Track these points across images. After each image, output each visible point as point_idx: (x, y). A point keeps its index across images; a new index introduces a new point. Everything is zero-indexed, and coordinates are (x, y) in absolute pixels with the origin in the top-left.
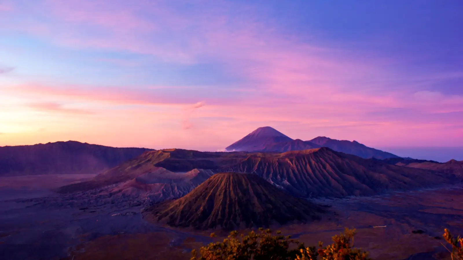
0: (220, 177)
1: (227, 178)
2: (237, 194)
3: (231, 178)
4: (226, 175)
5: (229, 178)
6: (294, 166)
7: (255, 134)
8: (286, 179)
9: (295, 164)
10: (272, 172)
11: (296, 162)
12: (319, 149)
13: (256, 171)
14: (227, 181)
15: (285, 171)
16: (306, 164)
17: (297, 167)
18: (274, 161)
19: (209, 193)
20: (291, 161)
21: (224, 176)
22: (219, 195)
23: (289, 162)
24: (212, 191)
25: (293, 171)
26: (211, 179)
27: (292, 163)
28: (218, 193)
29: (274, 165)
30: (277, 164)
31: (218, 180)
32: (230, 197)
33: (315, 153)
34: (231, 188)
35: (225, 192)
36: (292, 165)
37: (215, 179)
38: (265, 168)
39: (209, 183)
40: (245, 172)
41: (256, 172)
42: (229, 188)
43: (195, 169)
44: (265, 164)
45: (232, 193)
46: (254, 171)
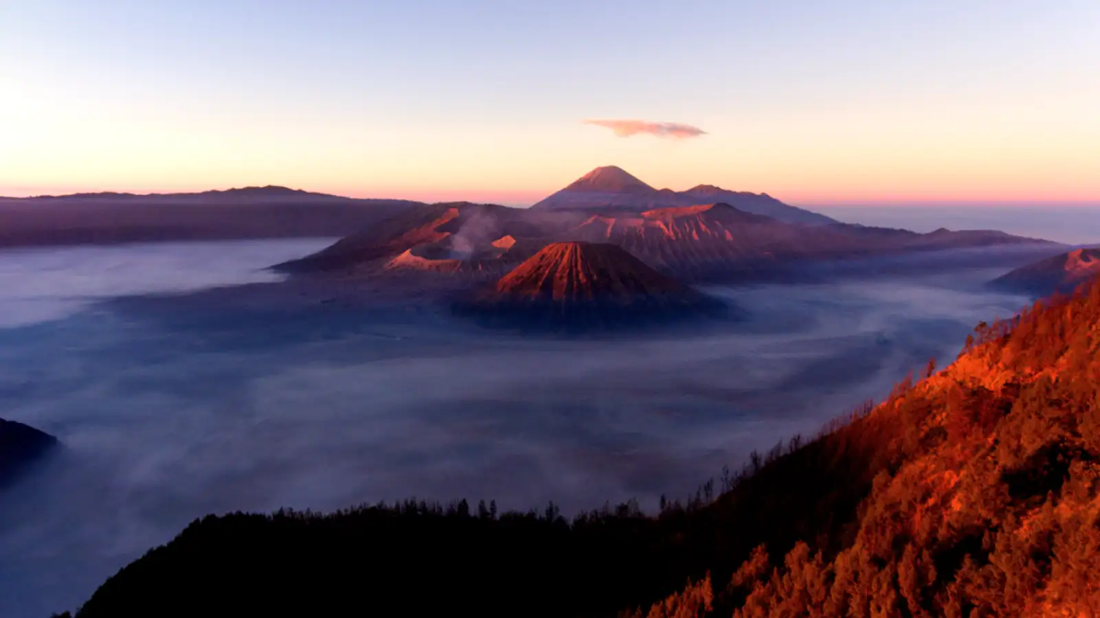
0: (560, 249)
1: (572, 251)
2: (588, 276)
3: (579, 251)
5: (576, 252)
6: (672, 233)
9: (673, 230)
11: (675, 227)
12: (711, 206)
14: (572, 255)
15: (656, 242)
16: (691, 230)
17: (676, 234)
19: (542, 274)
20: (667, 225)
21: (567, 248)
22: (561, 278)
23: (662, 226)
24: (547, 272)
25: (669, 241)
26: (544, 252)
27: (668, 230)
28: (558, 275)
29: (637, 232)
31: (556, 255)
32: (578, 281)
33: (706, 213)
34: (579, 268)
35: (570, 274)
36: (667, 231)
37: (551, 252)
38: (623, 235)
39: (542, 259)
42: (576, 266)
43: (508, 236)
44: (623, 230)
45: (581, 276)
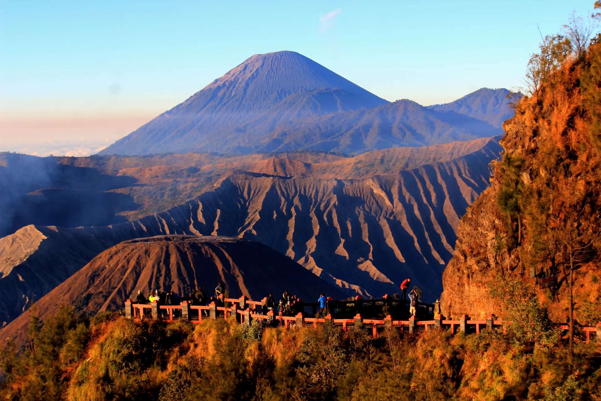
0: (132, 257)
1: (158, 261)
3: (173, 259)
4: (155, 250)
5: (167, 262)
6: (399, 207)
7: (237, 79)
8: (371, 257)
9: (402, 199)
10: (317, 229)
11: (404, 190)
13: (254, 227)
14: (159, 271)
15: (365, 228)
16: (441, 198)
17: (408, 208)
18: (321, 190)
20: (386, 188)
21: (147, 253)
23: (377, 191)
25: (395, 226)
26: (98, 264)
27: (390, 198)
29: (322, 206)
30: (334, 200)
31: (124, 269)
36: (388, 202)
37: (112, 263)
38: (290, 216)
39: (92, 279)
40: (215, 233)
41: (254, 232)
43: (29, 227)
44: (290, 204)
46: (251, 227)
